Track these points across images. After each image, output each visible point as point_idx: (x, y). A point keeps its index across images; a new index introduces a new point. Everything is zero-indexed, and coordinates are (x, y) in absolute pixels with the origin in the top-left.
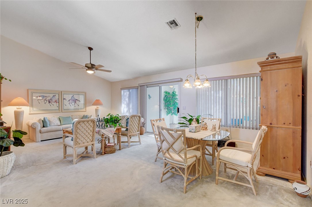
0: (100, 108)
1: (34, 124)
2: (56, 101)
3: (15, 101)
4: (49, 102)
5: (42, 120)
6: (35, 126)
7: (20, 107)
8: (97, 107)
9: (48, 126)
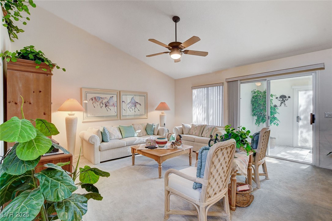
0: (165, 113)
1: (92, 137)
2: (114, 104)
3: (67, 103)
4: (106, 106)
5: (101, 132)
6: (93, 140)
7: (73, 112)
8: (162, 113)
9: (108, 140)
